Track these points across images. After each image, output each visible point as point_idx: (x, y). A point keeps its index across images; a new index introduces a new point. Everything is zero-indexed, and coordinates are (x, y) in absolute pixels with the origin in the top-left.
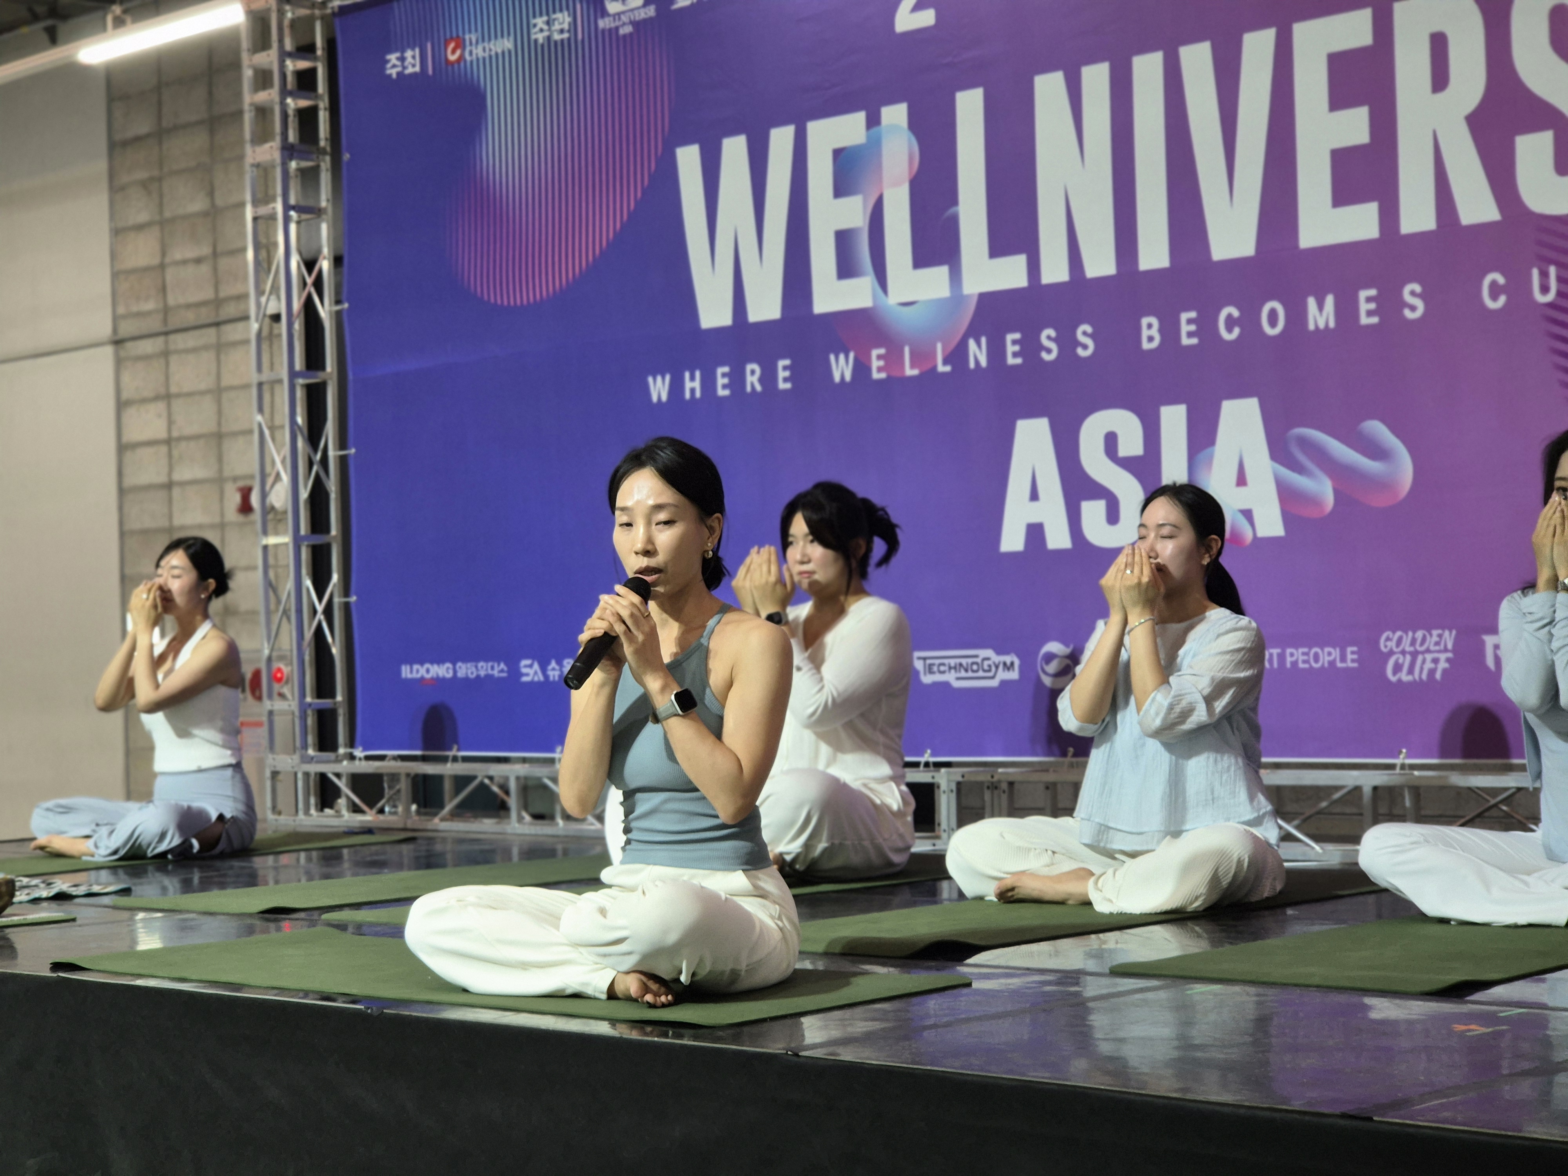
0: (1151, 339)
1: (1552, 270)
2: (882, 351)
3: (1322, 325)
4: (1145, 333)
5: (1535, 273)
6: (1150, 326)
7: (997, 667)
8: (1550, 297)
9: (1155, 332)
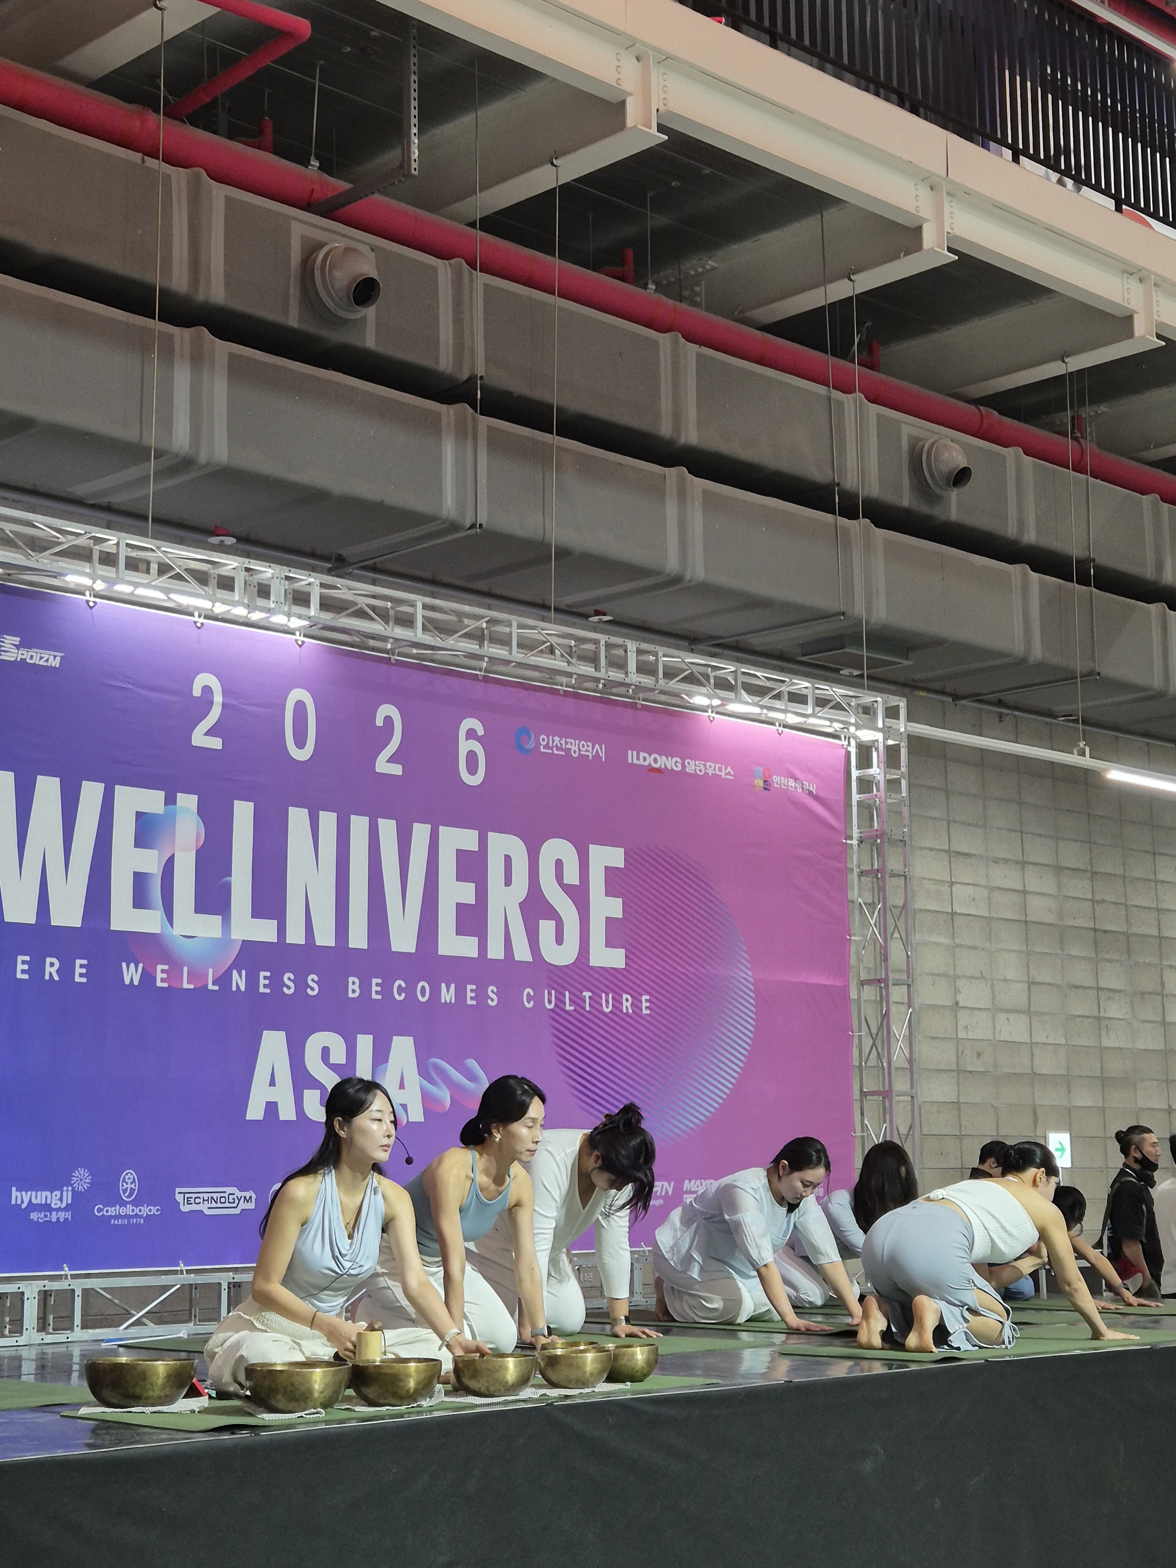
0: (354, 991)
1: (553, 992)
2: (166, 967)
3: (448, 1001)
4: (351, 987)
5: (546, 992)
6: (354, 983)
7: (239, 1200)
8: (552, 1006)
9: (356, 987)
